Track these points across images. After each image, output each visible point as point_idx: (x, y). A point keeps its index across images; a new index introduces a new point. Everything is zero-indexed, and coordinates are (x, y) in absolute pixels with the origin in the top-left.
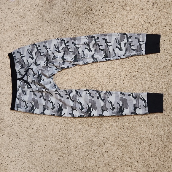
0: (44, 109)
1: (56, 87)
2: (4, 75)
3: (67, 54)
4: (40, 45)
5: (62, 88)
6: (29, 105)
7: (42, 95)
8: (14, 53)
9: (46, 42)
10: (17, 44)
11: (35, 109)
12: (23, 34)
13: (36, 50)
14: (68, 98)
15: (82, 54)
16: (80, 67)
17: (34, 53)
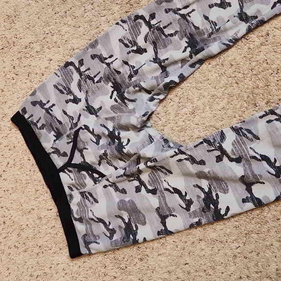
0: (163, 219)
1: (172, 145)
2: (21, 176)
3: (165, 46)
4: (82, 60)
5: (187, 141)
6: (116, 224)
7: (142, 183)
8: (24, 110)
9: (93, 45)
10: (23, 86)
11: (137, 228)
12: (28, 56)
13: (76, 77)
14: (219, 159)
15: (208, 26)
16: (214, 62)
17: (74, 87)
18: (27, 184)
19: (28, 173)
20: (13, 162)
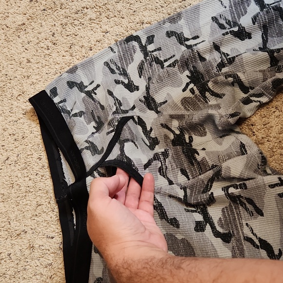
2: (21, 180)
4: (153, 36)
8: (54, 91)
9: (173, 20)
10: (59, 59)
12: (76, 22)
13: (139, 56)
17: (132, 70)
18: (26, 192)
19: (32, 177)
20: (16, 159)
